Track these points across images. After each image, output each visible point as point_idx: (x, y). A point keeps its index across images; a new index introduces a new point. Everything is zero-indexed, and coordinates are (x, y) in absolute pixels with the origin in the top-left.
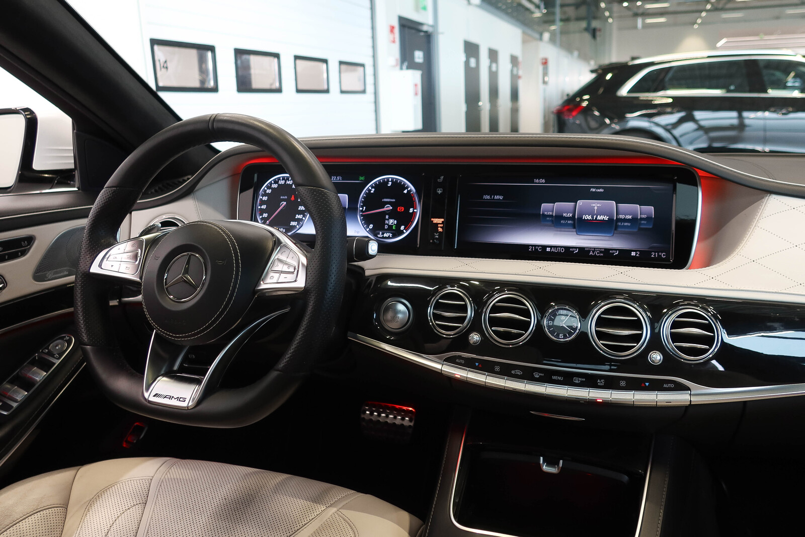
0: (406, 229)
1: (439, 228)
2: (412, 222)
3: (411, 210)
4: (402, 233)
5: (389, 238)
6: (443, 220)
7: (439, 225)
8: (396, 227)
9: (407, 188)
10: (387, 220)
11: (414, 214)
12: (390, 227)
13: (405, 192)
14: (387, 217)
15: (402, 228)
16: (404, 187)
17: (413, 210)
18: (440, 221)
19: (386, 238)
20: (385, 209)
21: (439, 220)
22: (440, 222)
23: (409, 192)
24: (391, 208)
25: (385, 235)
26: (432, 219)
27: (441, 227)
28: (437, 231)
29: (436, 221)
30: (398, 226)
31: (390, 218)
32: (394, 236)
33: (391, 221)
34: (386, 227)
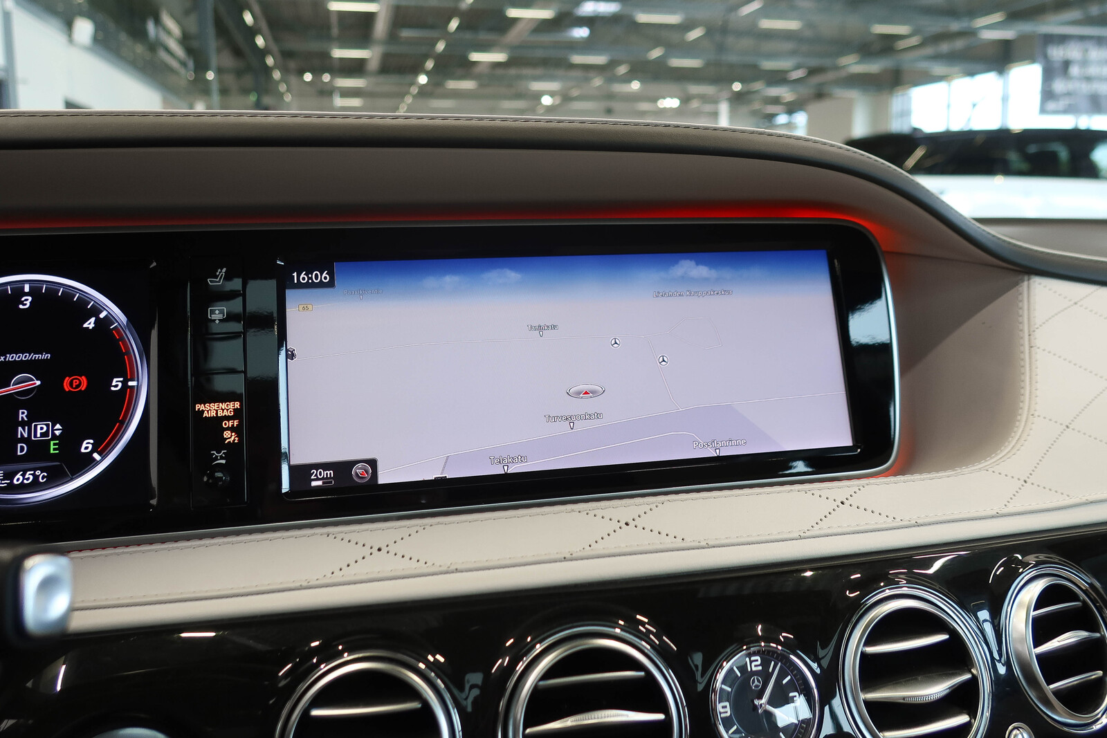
0: (102, 448)
1: (227, 434)
2: (122, 423)
3: (117, 383)
4: (88, 462)
5: (35, 486)
6: (237, 405)
7: (226, 424)
8: (61, 447)
9: (95, 311)
10: (23, 424)
11: (128, 395)
12: (38, 450)
13: (90, 324)
14: (23, 415)
15: (87, 446)
16: (85, 309)
17: (124, 383)
18: (225, 409)
19: (23, 488)
20: (12, 388)
21: (223, 406)
22: (226, 413)
23: (104, 324)
24: (38, 383)
25: (18, 479)
26: (199, 407)
27: (232, 429)
28: (220, 443)
29: (210, 410)
30: (69, 442)
31: (33, 418)
32: (56, 478)
33: (41, 428)
34: (22, 450)
